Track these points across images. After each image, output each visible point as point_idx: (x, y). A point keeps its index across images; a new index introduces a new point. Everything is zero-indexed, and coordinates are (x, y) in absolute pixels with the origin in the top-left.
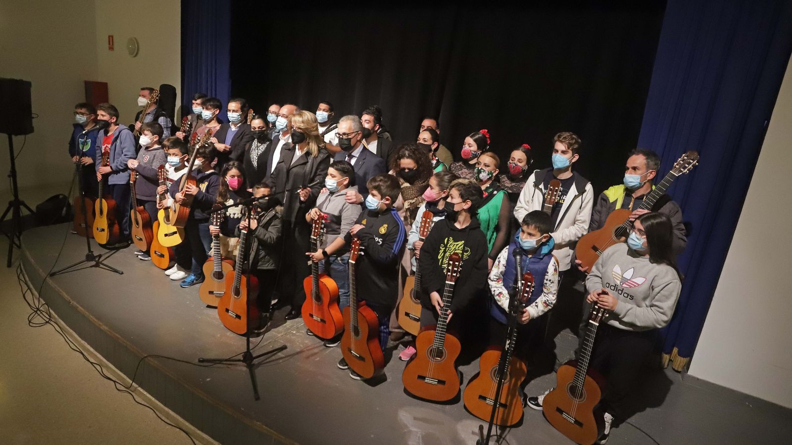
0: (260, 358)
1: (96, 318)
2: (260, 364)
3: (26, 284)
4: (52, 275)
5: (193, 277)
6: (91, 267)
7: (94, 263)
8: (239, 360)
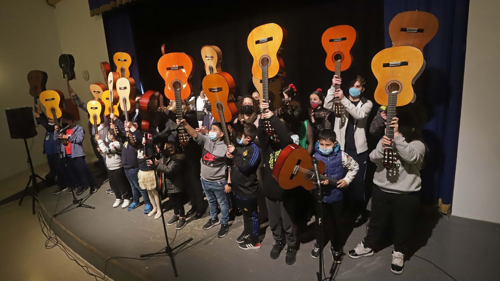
0: (176, 249)
1: (81, 239)
2: (177, 253)
3: (44, 223)
4: (55, 216)
5: (134, 204)
6: (77, 207)
7: (78, 205)
8: (164, 252)
